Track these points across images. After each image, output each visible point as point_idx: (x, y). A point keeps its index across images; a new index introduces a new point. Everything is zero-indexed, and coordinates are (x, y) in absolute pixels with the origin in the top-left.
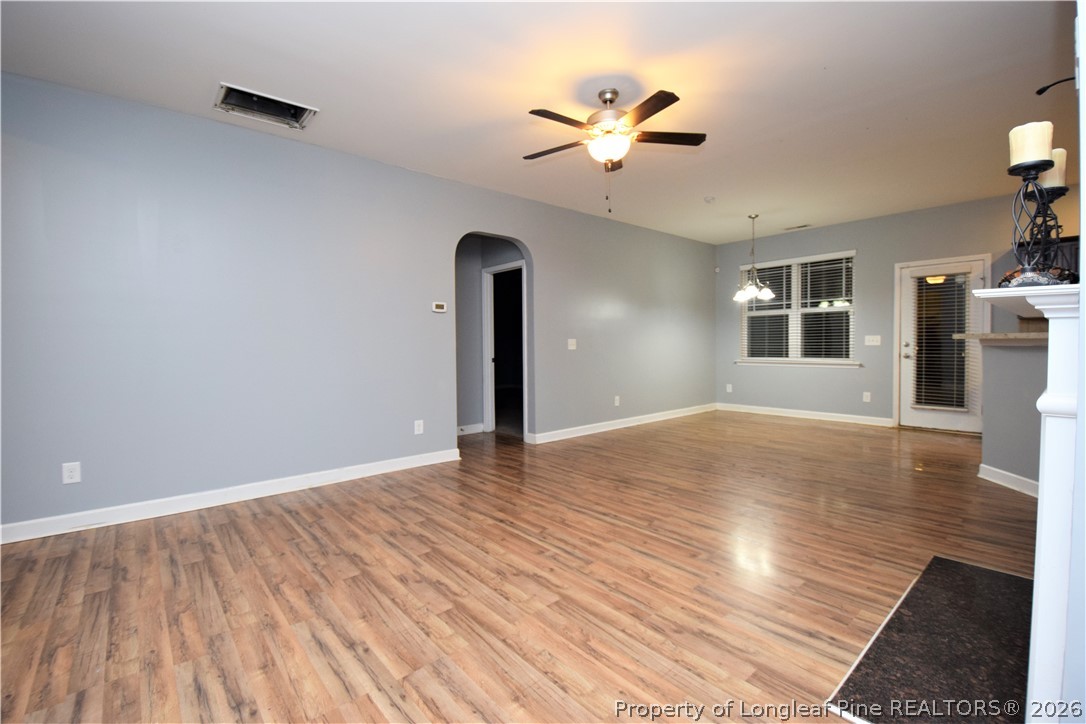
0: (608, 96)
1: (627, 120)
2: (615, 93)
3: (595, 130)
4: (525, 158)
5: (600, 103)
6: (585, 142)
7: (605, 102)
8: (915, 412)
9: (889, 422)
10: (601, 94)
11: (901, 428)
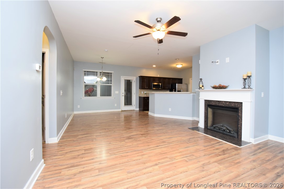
0: (159, 20)
1: (164, 27)
2: (161, 19)
3: (154, 29)
4: (134, 37)
5: (156, 21)
6: (151, 33)
7: (158, 21)
8: (125, 107)
9: (120, 110)
10: (157, 19)
11: (122, 111)
